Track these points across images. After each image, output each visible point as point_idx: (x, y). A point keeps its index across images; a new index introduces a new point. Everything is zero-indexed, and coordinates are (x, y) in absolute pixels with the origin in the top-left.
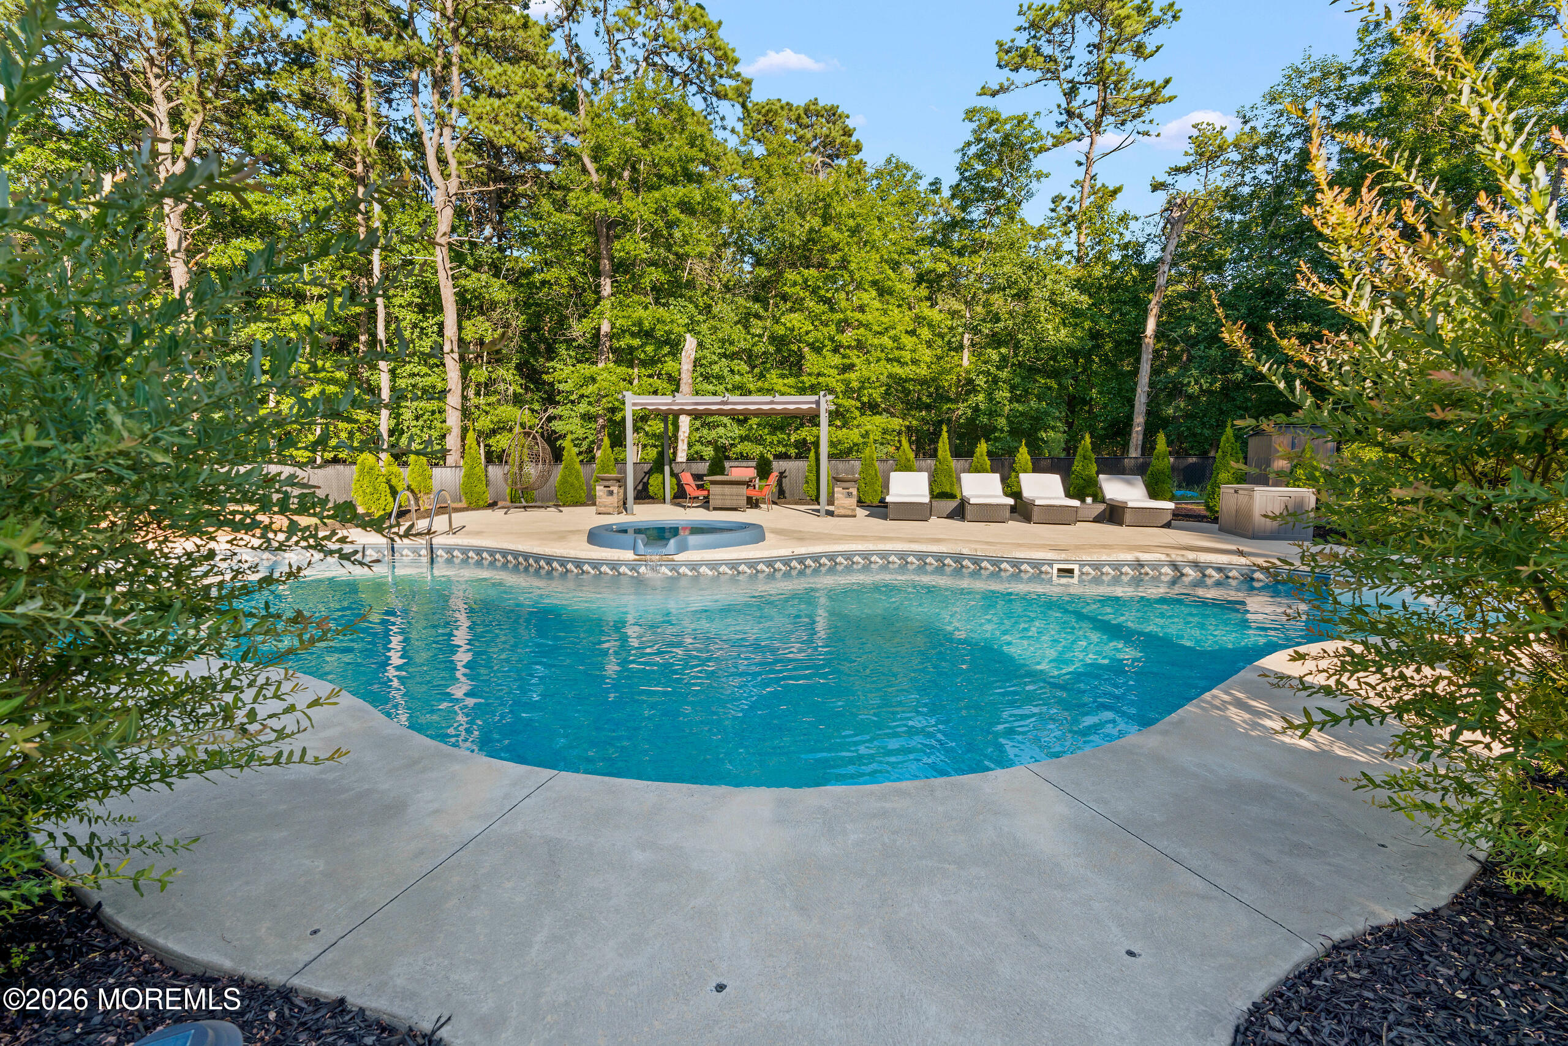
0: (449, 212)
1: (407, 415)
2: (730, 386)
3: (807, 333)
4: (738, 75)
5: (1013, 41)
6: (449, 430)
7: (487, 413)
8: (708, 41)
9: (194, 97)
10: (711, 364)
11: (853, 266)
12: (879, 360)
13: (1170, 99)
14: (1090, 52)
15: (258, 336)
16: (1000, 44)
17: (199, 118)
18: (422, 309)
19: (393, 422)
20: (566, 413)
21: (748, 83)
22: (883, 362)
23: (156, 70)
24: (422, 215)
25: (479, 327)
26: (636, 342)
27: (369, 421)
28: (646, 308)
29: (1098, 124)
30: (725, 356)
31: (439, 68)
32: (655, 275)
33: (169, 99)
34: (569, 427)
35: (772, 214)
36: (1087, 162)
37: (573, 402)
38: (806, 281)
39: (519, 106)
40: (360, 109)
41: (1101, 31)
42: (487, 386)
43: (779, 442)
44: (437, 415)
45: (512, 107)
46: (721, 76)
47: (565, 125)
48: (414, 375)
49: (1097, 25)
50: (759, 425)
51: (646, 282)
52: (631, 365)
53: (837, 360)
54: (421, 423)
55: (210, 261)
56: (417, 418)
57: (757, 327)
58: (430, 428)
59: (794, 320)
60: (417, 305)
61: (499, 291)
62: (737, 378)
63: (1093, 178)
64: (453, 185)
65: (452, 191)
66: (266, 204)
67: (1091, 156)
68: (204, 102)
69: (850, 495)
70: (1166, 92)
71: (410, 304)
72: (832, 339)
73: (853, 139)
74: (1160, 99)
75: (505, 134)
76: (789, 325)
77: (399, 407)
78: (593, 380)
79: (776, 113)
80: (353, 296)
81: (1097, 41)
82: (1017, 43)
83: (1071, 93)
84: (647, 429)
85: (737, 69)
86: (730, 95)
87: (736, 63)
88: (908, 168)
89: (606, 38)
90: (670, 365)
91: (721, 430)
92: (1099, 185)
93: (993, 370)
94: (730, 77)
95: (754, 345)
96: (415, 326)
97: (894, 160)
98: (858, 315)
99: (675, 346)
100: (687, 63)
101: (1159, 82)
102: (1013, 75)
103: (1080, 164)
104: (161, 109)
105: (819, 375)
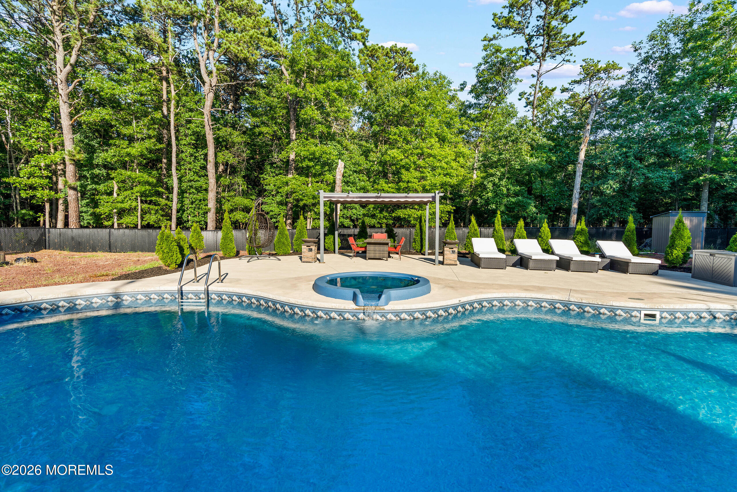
0: (211, 95)
1: (187, 202)
2: (358, 188)
3: (401, 160)
4: (363, 27)
5: (501, 13)
6: (209, 210)
7: (229, 201)
8: (348, 9)
9: (77, 32)
10: (349, 176)
11: (427, 125)
12: (440, 174)
13: (583, 43)
14: (538, 21)
15: (109, 160)
16: (495, 15)
17: (79, 43)
18: (196, 147)
19: (179, 205)
20: (269, 201)
21: (367, 31)
22: (442, 176)
23: (56, 17)
24: (197, 98)
25: (226, 156)
26: (311, 164)
27: (167, 205)
28: (316, 146)
29: (544, 55)
30: (355, 172)
31: (208, 20)
32: (321, 128)
33: (63, 32)
34: (271, 209)
35: (383, 98)
36: (539, 75)
37: (273, 195)
38: (401, 132)
39: (251, 38)
40: (165, 42)
41: (546, 9)
42: (229, 187)
43: (384, 217)
44: (202, 202)
45: (247, 38)
46: (353, 28)
47: (275, 48)
48: (191, 181)
49: (544, 6)
50: (374, 208)
51: (316, 132)
52: (307, 176)
53: (418, 174)
54: (194, 206)
55: (83, 119)
56: (192, 203)
57: (373, 156)
58: (199, 209)
59: (394, 153)
60: (193, 144)
61: (237, 137)
62: (363, 183)
63: (541, 83)
64: (214, 82)
65: (213, 84)
66: (114, 89)
67: (540, 72)
68: (82, 35)
69: (453, 252)
70: (581, 40)
71: (189, 144)
72: (414, 163)
73: (415, 64)
74: (577, 43)
75: (244, 51)
76: (392, 155)
77: (183, 197)
78: (287, 184)
79: (377, 51)
80: (160, 140)
81: (543, 14)
82: (503, 14)
83: (529, 41)
84: (316, 210)
85: (361, 24)
86: (358, 37)
87: (362, 21)
88: (445, 78)
89: (295, 8)
90: (328, 177)
91: (354, 211)
92: (544, 87)
93: (497, 180)
94: (358, 28)
95: (372, 166)
96: (191, 155)
97: (438, 74)
98: (429, 151)
99: (330, 166)
100: (335, 22)
101: (578, 34)
102: (499, 31)
103: (533, 76)
104: (59, 38)
105: (408, 182)
